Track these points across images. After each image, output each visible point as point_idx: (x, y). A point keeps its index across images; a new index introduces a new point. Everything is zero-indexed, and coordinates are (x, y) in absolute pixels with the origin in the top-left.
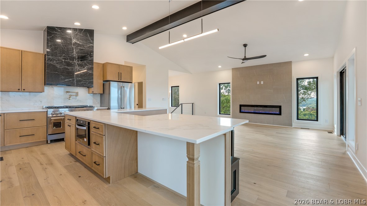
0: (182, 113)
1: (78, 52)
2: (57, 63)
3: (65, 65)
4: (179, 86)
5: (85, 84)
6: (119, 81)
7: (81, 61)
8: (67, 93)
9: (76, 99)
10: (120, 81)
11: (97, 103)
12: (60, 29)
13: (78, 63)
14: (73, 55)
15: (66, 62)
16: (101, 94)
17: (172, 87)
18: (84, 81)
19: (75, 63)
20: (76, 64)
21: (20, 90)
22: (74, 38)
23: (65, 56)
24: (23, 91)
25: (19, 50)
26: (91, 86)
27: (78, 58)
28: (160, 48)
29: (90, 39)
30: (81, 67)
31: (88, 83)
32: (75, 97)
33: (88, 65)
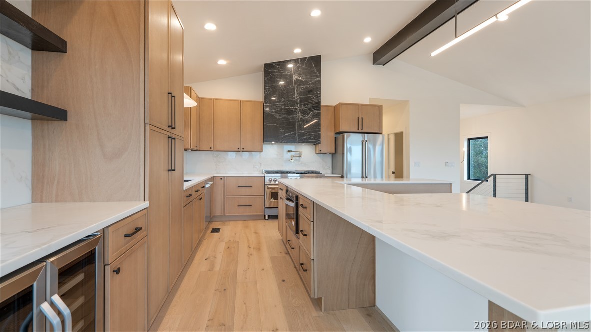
0: (495, 196)
1: (301, 93)
2: (276, 112)
3: (285, 114)
4: (487, 138)
5: (310, 139)
6: (359, 131)
7: (305, 105)
8: (289, 153)
9: (299, 161)
10: (361, 131)
11: (327, 168)
12: (278, 65)
13: (300, 110)
14: (295, 98)
15: (287, 109)
16: (333, 154)
17: (469, 140)
18: (309, 135)
19: (297, 109)
20: (299, 111)
21: (240, 150)
22: (295, 74)
23: (284, 101)
24: (242, 150)
25: (238, 101)
26: (317, 141)
27: (301, 102)
28: (433, 54)
29: (316, 71)
30: (304, 114)
31: (314, 138)
32: (298, 158)
33: (313, 111)
